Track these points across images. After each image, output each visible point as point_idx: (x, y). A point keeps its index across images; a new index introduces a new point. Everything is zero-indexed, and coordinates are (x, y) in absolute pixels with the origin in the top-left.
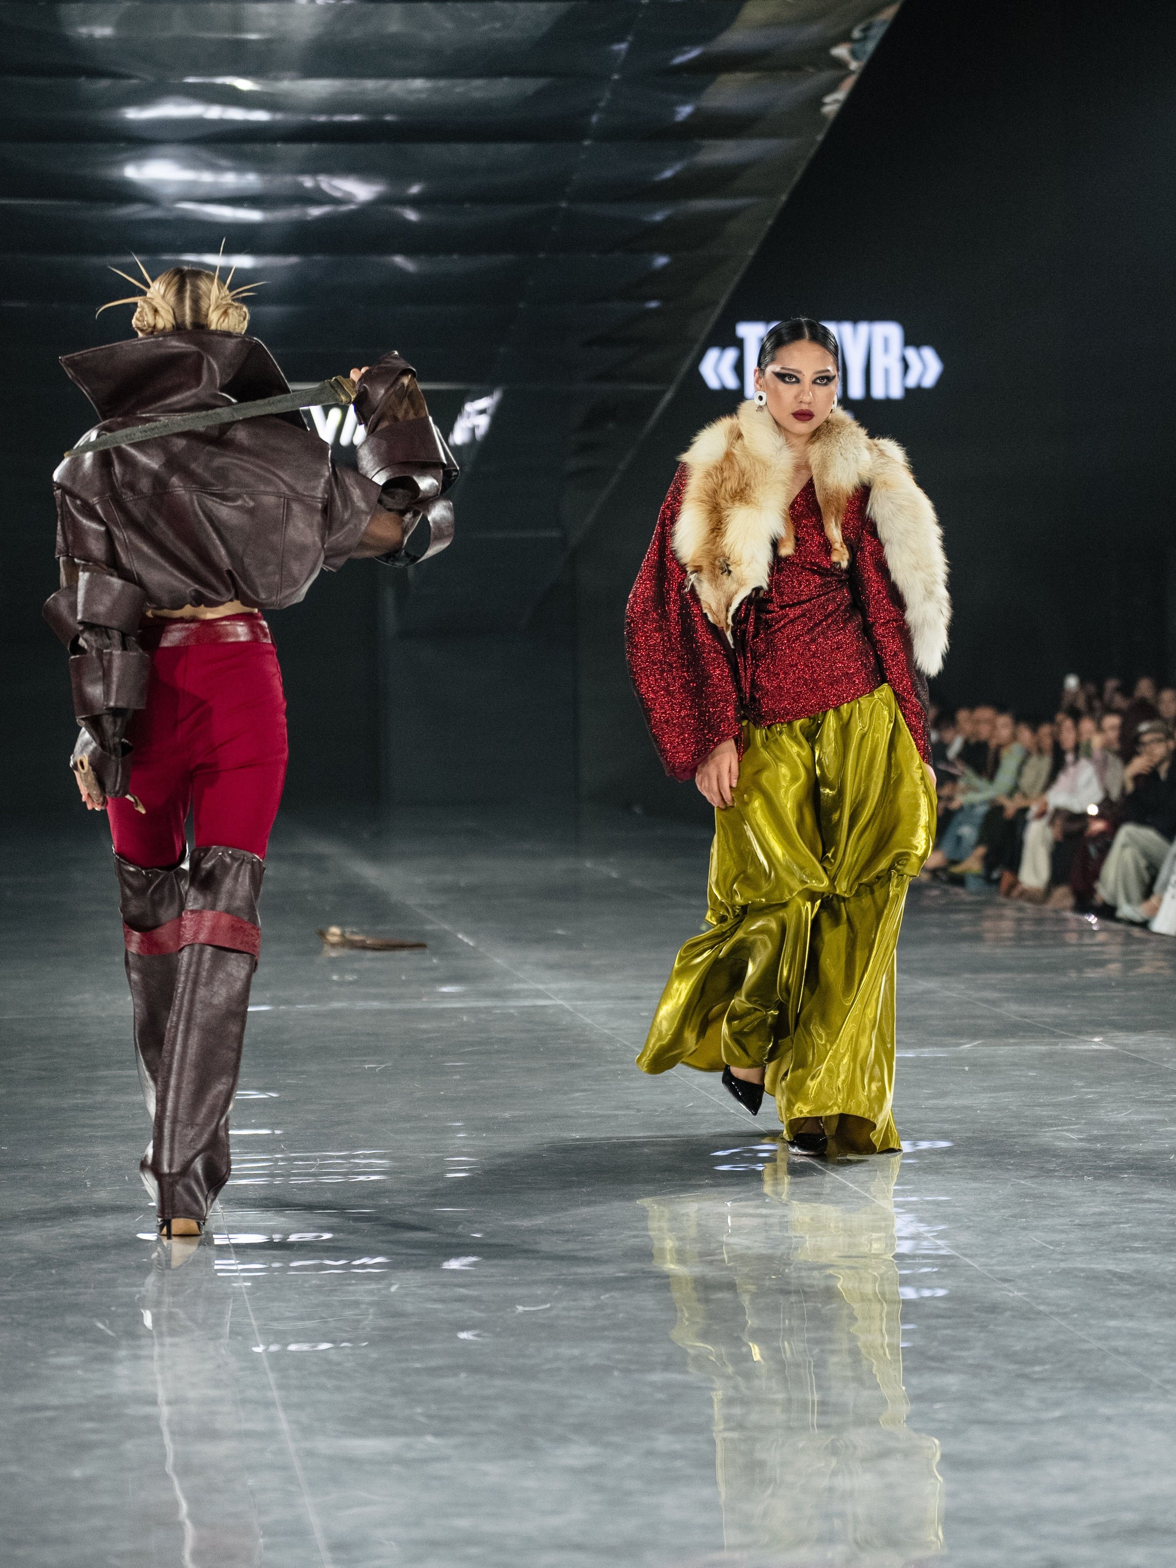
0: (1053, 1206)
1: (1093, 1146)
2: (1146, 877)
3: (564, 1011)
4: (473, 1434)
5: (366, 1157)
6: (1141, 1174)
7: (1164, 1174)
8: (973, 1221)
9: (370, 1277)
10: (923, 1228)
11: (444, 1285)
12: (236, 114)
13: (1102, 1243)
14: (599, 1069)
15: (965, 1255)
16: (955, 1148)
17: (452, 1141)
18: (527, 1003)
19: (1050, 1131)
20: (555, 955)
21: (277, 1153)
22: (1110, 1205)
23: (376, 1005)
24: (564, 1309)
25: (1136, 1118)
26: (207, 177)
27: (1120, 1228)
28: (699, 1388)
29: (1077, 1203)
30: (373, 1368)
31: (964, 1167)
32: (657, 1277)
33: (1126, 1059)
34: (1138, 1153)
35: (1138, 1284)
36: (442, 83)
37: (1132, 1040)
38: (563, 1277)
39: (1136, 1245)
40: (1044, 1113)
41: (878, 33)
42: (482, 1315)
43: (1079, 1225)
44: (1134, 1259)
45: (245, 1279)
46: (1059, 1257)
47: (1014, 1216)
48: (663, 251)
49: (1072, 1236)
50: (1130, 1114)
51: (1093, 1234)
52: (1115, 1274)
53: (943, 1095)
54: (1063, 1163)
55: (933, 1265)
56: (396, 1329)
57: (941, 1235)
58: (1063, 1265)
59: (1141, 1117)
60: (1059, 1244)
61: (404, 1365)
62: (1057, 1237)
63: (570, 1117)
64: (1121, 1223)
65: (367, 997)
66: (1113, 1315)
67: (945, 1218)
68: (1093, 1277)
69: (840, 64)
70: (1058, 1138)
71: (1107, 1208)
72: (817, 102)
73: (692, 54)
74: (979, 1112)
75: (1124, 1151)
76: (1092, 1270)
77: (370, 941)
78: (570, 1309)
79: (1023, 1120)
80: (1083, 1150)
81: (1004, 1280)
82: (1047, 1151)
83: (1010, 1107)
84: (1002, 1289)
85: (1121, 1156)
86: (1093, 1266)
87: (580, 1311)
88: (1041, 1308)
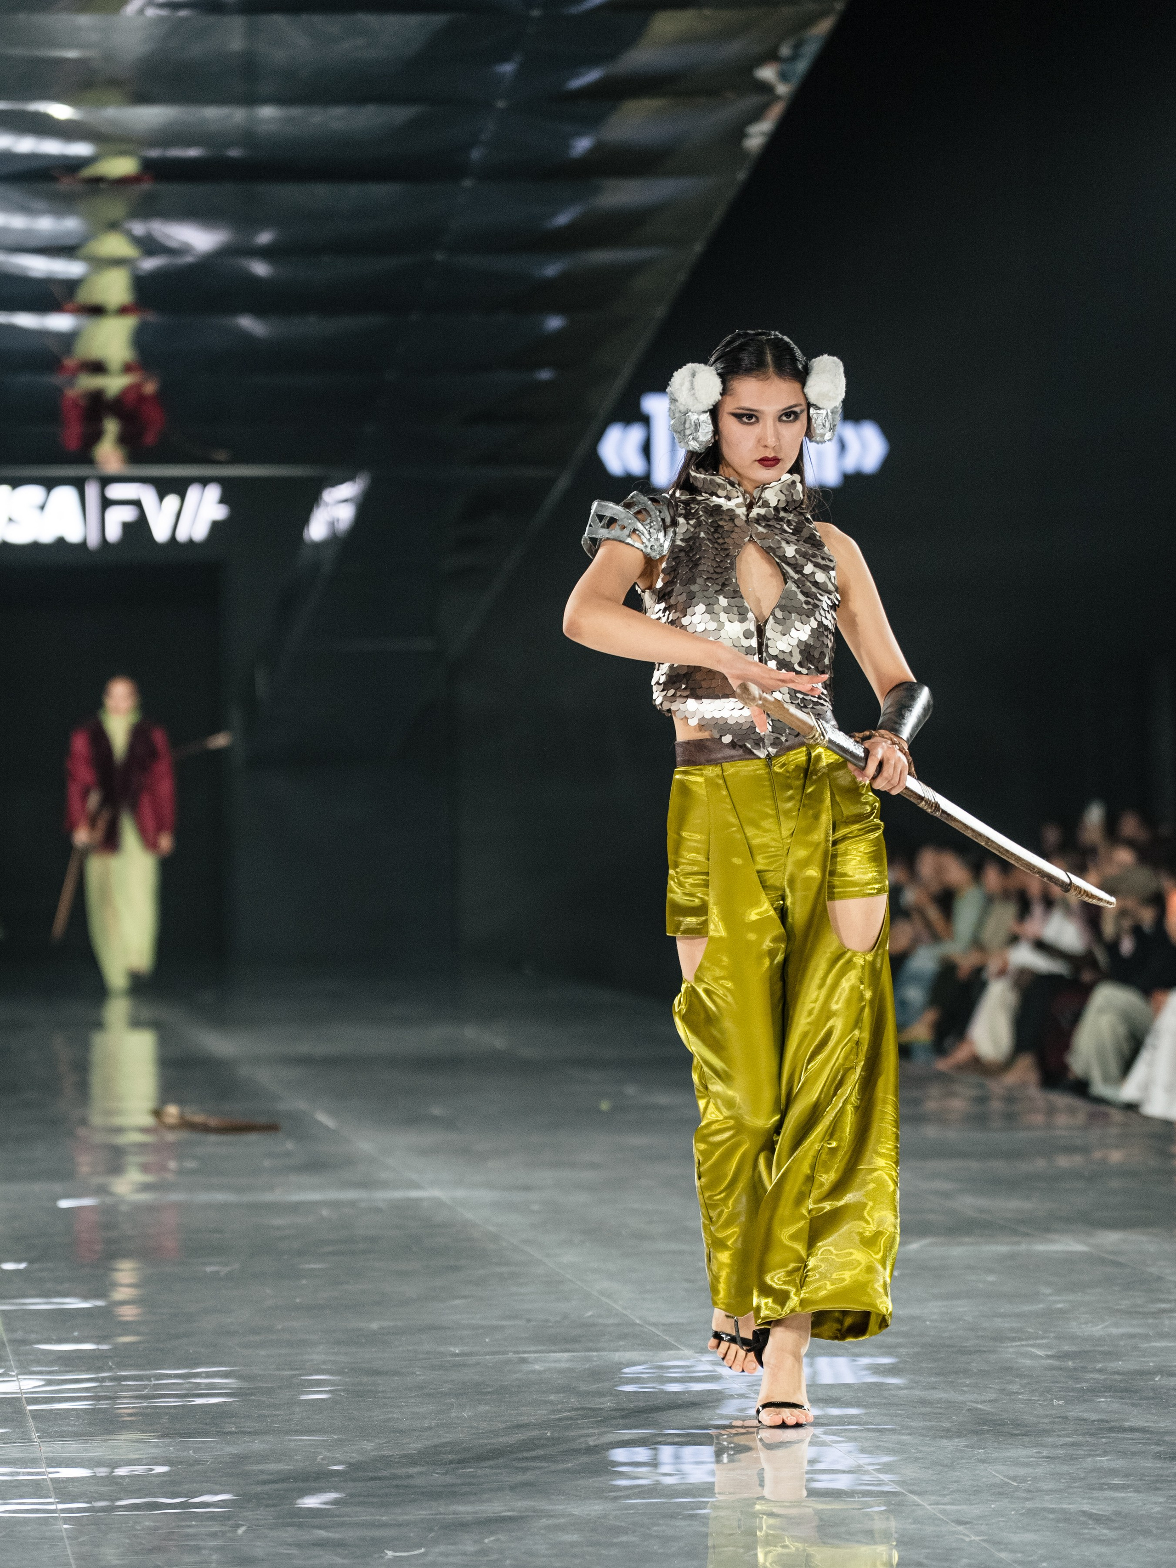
0: (1018, 1435)
1: (1063, 1364)
2: (1126, 1048)
3: (439, 1204)
5: (208, 1375)
6: (1121, 1398)
7: (1145, 1399)
8: (921, 1452)
9: (213, 1517)
10: (864, 1460)
11: (299, 1525)
12: (52, 147)
13: (1075, 1479)
14: (481, 1272)
15: (912, 1492)
16: (902, 1366)
17: (308, 1357)
18: (398, 1194)
19: (1013, 1346)
20: (431, 1138)
21: (103, 1371)
22: (1085, 1434)
23: (220, 1197)
24: (442, 1554)
25: (1114, 1331)
26: (17, 222)
27: (1096, 1462)
29: (1045, 1431)
31: (912, 1388)
32: (553, 1516)
33: (1102, 1261)
34: (1118, 1373)
35: (1116, 1529)
36: (296, 112)
37: (1111, 1238)
39: (1116, 1481)
40: (1006, 1325)
41: (811, 50)
42: (345, 1561)
43: (1048, 1457)
44: (1113, 1499)
45: (66, 1520)
46: (1023, 1495)
47: (972, 1446)
48: (557, 312)
49: (1039, 1471)
50: (1107, 1327)
51: (1065, 1468)
52: (1090, 1515)
54: (1029, 1384)
57: (886, 1468)
58: (1028, 1505)
59: (1121, 1331)
60: (1024, 1480)
62: (1022, 1471)
63: (449, 1328)
64: (1098, 1455)
65: (210, 1188)
67: (889, 1451)
68: (1066, 1517)
69: (765, 88)
70: (1025, 1355)
71: (1080, 1438)
72: (737, 135)
73: (591, 76)
74: (928, 1323)
75: (1100, 1371)
76: (1064, 1511)
77: (213, 1122)
78: (447, 1555)
79: (980, 1333)
80: (1052, 1368)
81: (959, 1523)
82: (1009, 1369)
83: (966, 1318)
84: (955, 1533)
85: (1097, 1376)
86: (1064, 1506)
87: (460, 1557)
88: (1003, 1555)
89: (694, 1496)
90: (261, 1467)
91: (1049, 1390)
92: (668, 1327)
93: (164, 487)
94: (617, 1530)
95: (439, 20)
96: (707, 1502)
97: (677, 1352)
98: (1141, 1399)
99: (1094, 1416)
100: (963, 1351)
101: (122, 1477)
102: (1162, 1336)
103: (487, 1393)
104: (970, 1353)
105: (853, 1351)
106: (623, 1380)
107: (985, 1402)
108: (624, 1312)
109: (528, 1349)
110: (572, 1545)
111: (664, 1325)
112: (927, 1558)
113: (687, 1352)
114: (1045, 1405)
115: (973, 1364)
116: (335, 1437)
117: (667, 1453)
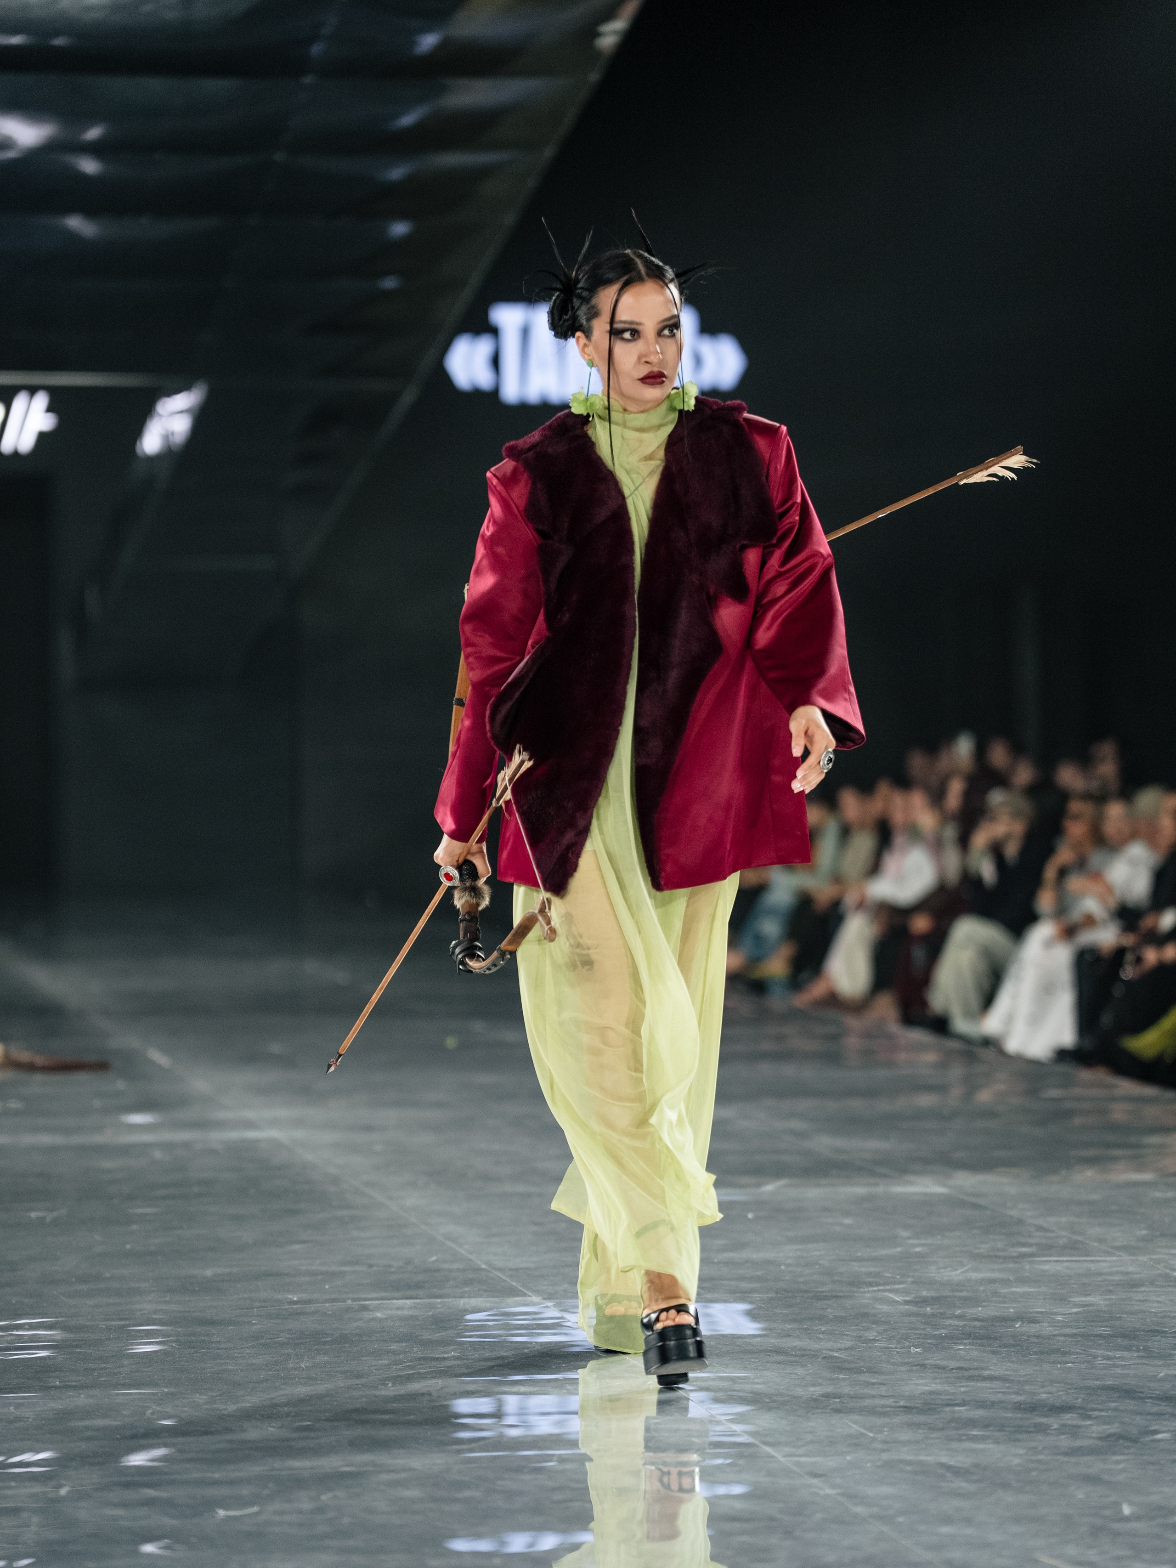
0: (873, 1384)
1: (922, 1310)
2: (986, 984)
3: (277, 1145)
5: (32, 1327)
6: (980, 1345)
7: (1005, 1346)
8: (774, 1401)
9: (33, 1477)
11: (127, 1485)
13: (933, 1430)
14: (322, 1216)
15: (765, 1443)
16: (755, 1312)
17: (138, 1306)
18: (234, 1135)
19: (869, 1292)
20: (270, 1076)
23: (46, 1139)
24: (276, 1513)
25: (974, 1276)
27: (954, 1412)
29: (902, 1380)
31: (769, 1335)
33: (962, 1204)
34: (977, 1320)
35: (976, 1481)
38: (276, 1473)
39: (974, 1432)
40: (863, 1269)
42: (172, 1522)
43: (905, 1407)
44: (972, 1450)
46: (880, 1446)
47: (827, 1396)
48: (403, 215)
49: (896, 1421)
50: (966, 1271)
51: (922, 1418)
52: (948, 1468)
53: (739, 1246)
54: (885, 1330)
55: (726, 1456)
56: (65, 1543)
57: (739, 1419)
58: (885, 1456)
59: (981, 1275)
60: (880, 1430)
62: (879, 1422)
63: (287, 1275)
64: (956, 1405)
65: (36, 1130)
66: (947, 1520)
67: (742, 1400)
68: (923, 1469)
70: (882, 1301)
71: (939, 1387)
72: (591, 32)
74: (783, 1267)
75: (960, 1317)
76: (921, 1463)
77: (39, 1060)
78: (282, 1513)
79: (836, 1278)
80: (909, 1314)
81: (814, 1475)
82: (866, 1315)
83: (821, 1262)
84: (811, 1486)
85: (956, 1323)
86: (922, 1458)
87: (296, 1515)
88: (859, 1509)
89: (540, 1449)
90: (86, 1423)
91: (906, 1338)
92: (515, 1272)
94: (461, 1485)
96: (553, 1455)
97: (524, 1298)
98: (1000, 1346)
99: (953, 1364)
100: (819, 1297)
102: (1022, 1280)
103: (325, 1343)
104: (826, 1298)
105: (706, 1296)
106: (467, 1327)
107: (840, 1349)
108: (470, 1257)
109: (369, 1296)
110: (414, 1501)
111: (511, 1269)
112: (780, 1512)
113: (535, 1299)
114: (903, 1353)
115: (829, 1310)
116: (166, 1390)
117: (511, 1402)
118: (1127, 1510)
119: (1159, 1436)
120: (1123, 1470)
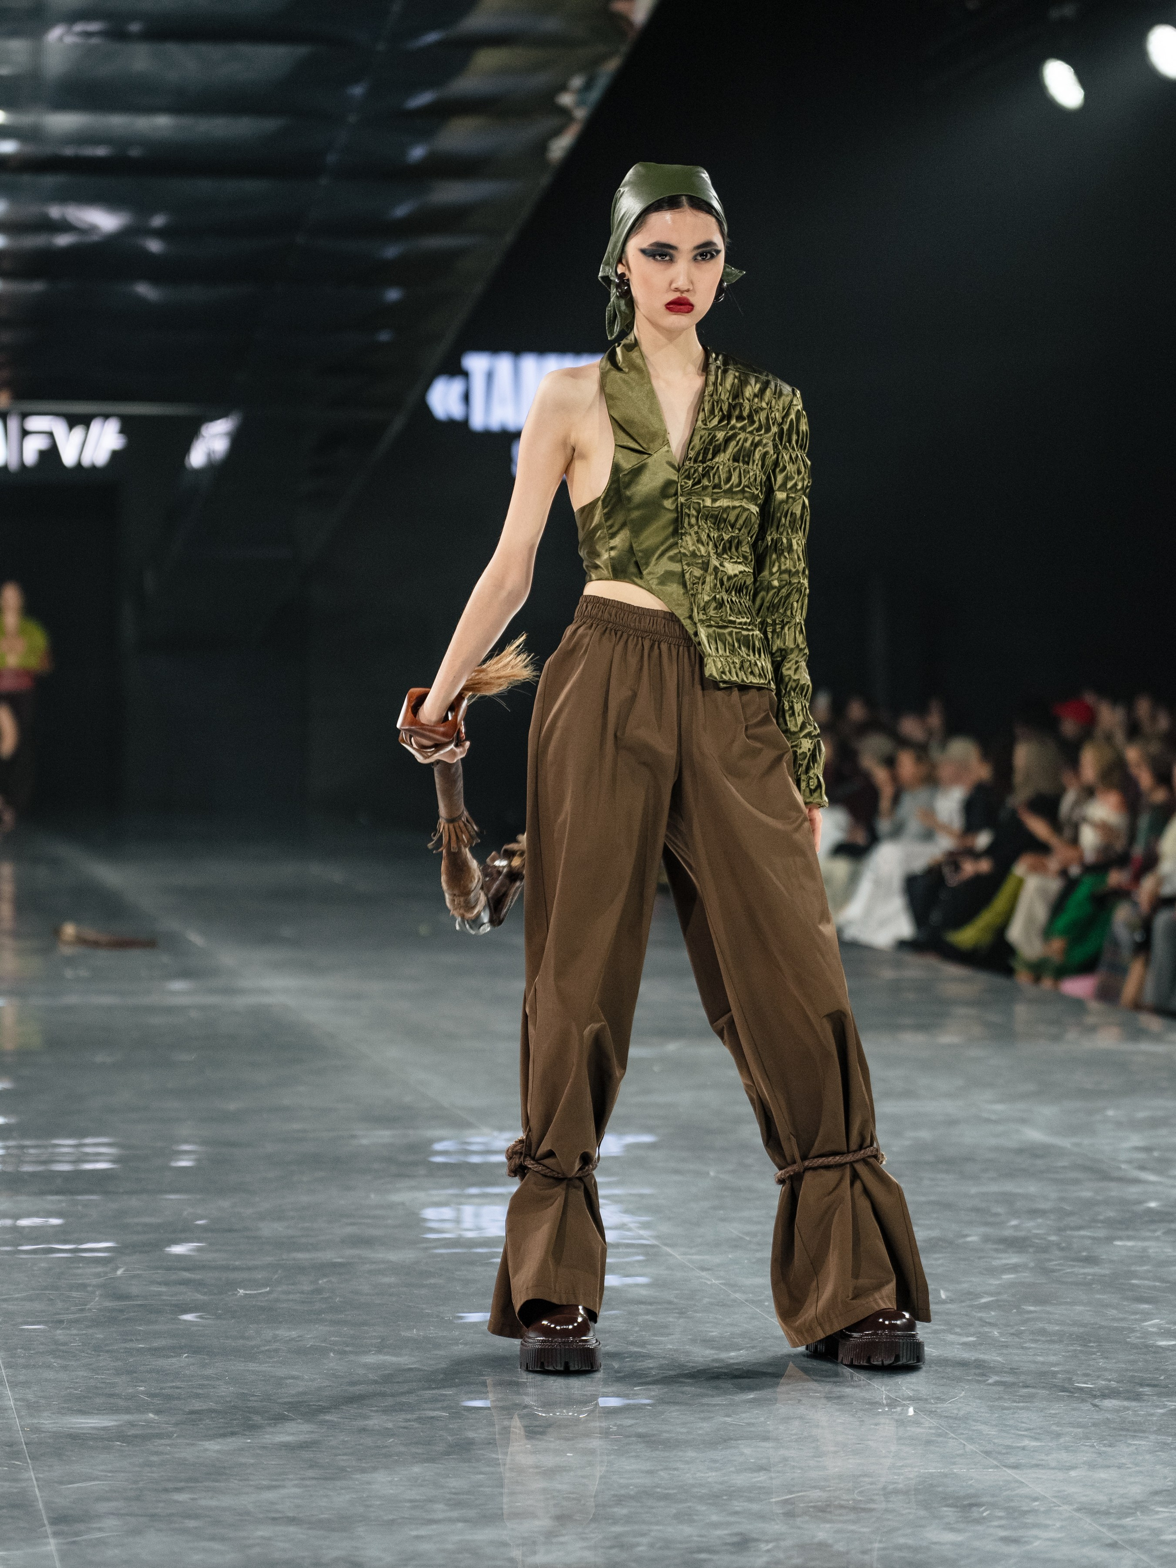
0: (751, 1199)
3: (286, 1008)
4: (192, 1412)
5: (94, 1145)
8: (674, 1212)
9: (97, 1261)
10: (627, 1219)
11: (169, 1269)
14: (321, 1064)
15: (666, 1245)
16: (659, 1143)
17: (179, 1130)
18: (253, 1000)
20: (282, 954)
21: (11, 1141)
23: (107, 1000)
24: (284, 1292)
28: (410, 1369)
30: (98, 1349)
31: (668, 1161)
32: (375, 1263)
36: (185, 120)
38: (284, 1262)
41: (602, 83)
42: (204, 1298)
46: (755, 1247)
47: (715, 1208)
48: (396, 284)
55: (638, 1254)
56: (121, 1311)
57: (645, 1226)
58: (759, 1255)
60: (755, 1235)
61: (128, 1345)
62: (754, 1228)
63: (293, 1109)
65: (100, 992)
67: (648, 1212)
69: (565, 114)
72: (542, 147)
73: (423, 99)
74: (681, 1109)
77: (103, 937)
78: (289, 1293)
81: (703, 1269)
84: (701, 1278)
87: (298, 1295)
88: (738, 1295)
90: (136, 1220)
92: (471, 1110)
93: (73, 421)
94: (427, 1274)
95: (302, 50)
100: (709, 1132)
101: (24, 1228)
106: (434, 1153)
108: (436, 1098)
109: (357, 1127)
110: (390, 1286)
111: (468, 1108)
112: (676, 1297)
113: (486, 1130)
115: (717, 1142)
116: (198, 1196)
117: (468, 1210)
118: (943, 1295)
119: (969, 1239)
120: (942, 1265)
